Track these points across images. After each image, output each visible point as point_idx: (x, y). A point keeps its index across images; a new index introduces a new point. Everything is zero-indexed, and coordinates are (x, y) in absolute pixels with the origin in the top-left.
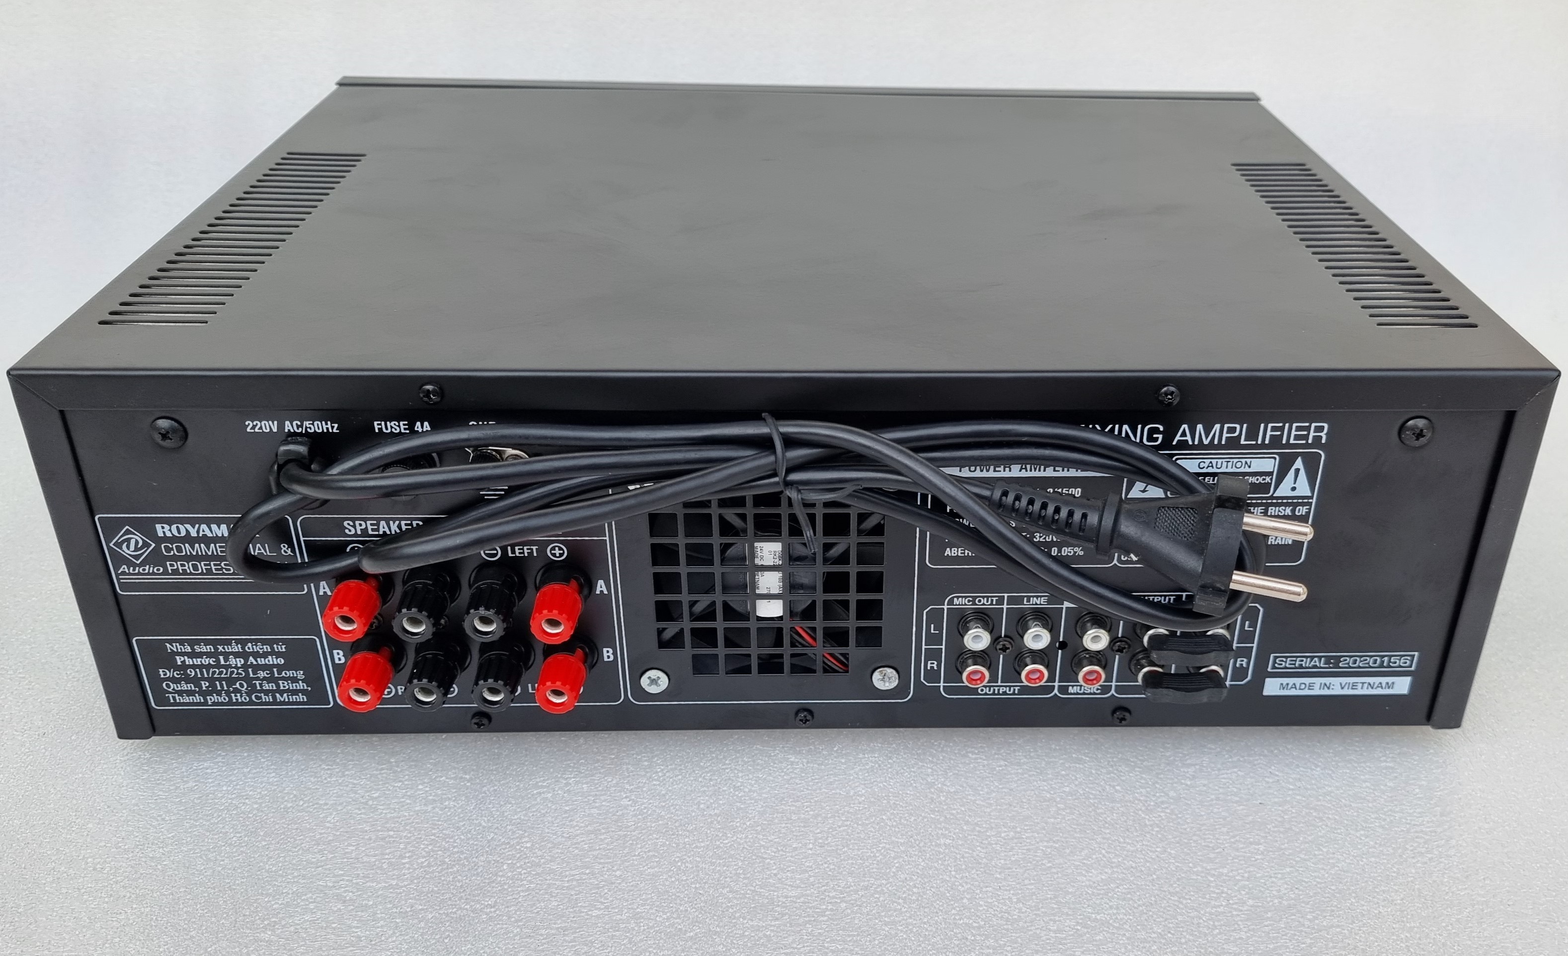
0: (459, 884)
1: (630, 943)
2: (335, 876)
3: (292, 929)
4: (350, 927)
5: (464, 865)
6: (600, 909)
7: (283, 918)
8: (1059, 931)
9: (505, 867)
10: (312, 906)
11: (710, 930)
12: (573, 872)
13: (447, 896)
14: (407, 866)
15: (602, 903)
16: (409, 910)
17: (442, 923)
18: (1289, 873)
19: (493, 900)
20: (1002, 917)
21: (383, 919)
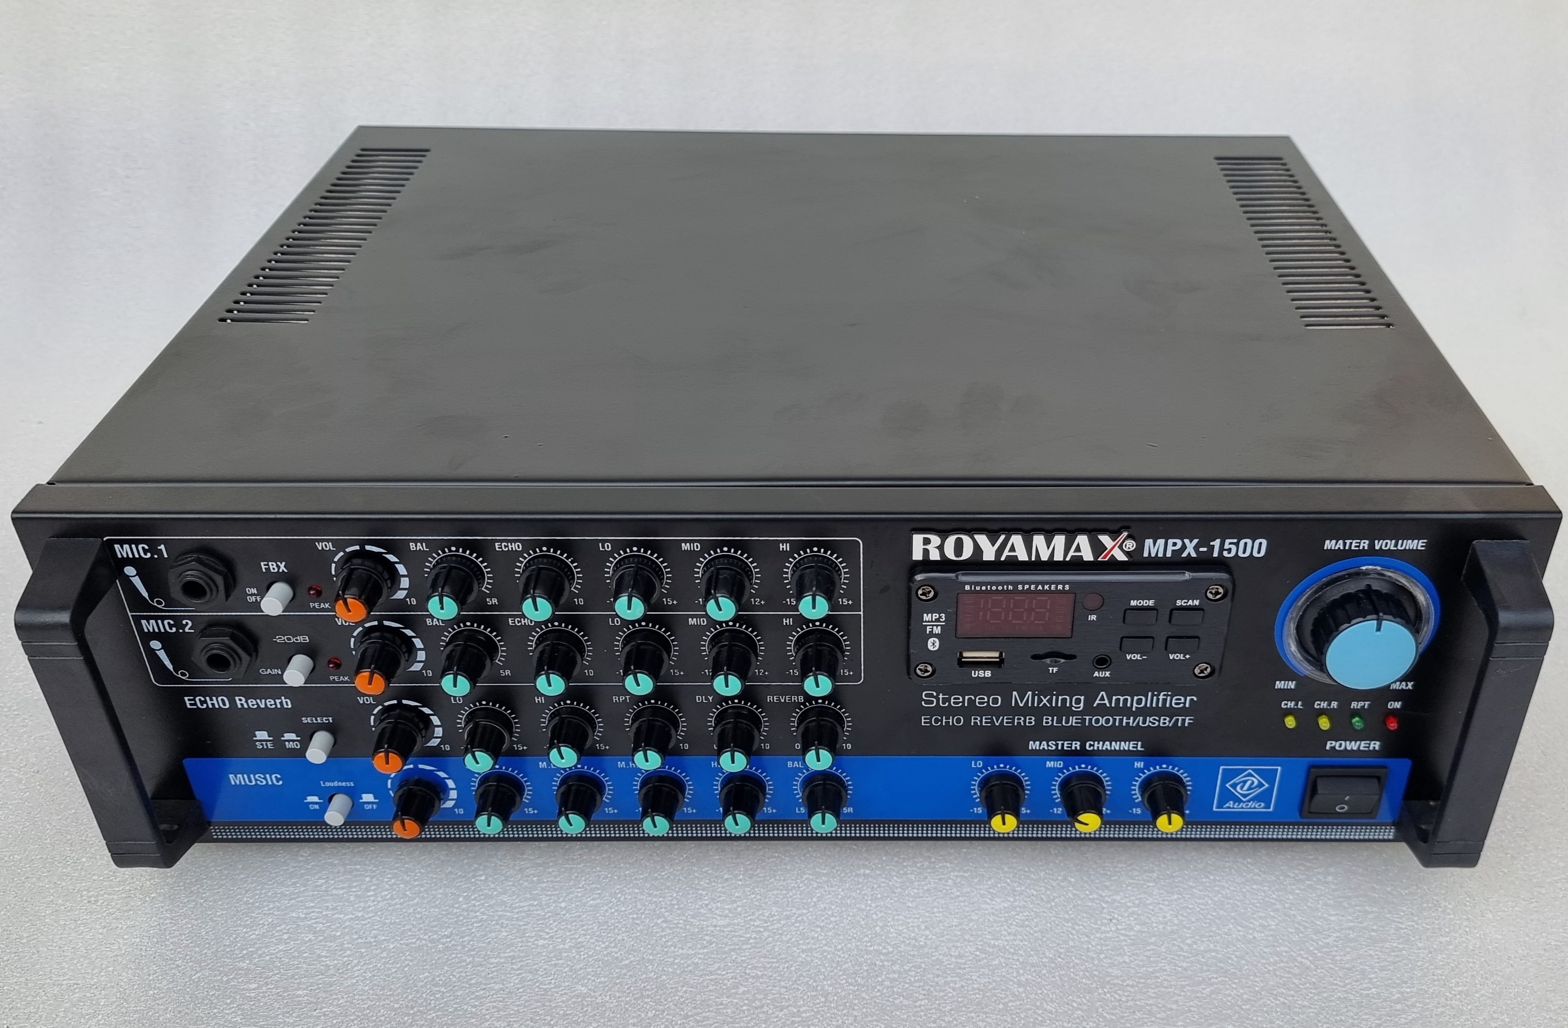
0: (418, 916)
1: (571, 971)
2: (307, 908)
3: (268, 958)
4: (320, 956)
5: (424, 898)
6: (545, 939)
7: (260, 948)
8: (960, 956)
9: (461, 899)
10: (285, 936)
11: (644, 958)
12: (522, 904)
13: (407, 927)
14: (372, 898)
15: (548, 933)
16: (373, 940)
17: (403, 953)
18: (1176, 900)
19: (449, 930)
20: (909, 944)
21: (349, 949)
